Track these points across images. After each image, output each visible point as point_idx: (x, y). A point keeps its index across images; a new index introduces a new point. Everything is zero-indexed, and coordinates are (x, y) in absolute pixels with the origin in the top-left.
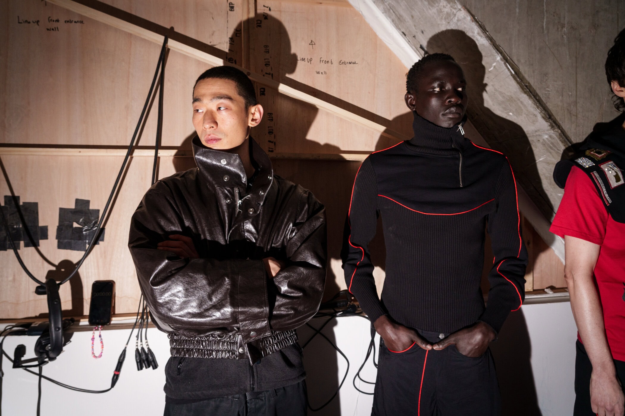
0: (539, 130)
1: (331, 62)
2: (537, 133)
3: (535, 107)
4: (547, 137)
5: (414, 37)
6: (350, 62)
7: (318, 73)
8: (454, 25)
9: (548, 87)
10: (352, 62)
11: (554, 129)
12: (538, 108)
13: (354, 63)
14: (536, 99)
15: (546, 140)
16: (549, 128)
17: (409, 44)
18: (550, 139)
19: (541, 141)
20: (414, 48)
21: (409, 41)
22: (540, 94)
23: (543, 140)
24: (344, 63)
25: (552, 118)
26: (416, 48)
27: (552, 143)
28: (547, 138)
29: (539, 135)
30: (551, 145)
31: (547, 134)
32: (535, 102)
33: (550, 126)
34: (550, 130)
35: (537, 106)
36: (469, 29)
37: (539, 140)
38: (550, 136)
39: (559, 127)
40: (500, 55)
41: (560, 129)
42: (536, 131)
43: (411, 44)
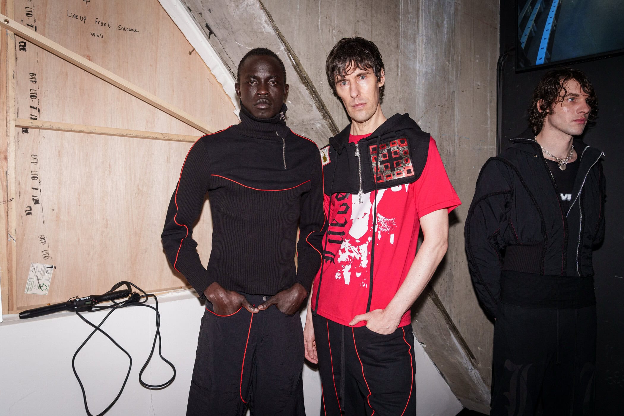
0: (313, 119)
1: (109, 25)
2: (311, 122)
3: (311, 97)
4: (319, 125)
5: (200, 14)
6: (130, 29)
7: (93, 35)
8: (242, 9)
9: (321, 81)
10: (132, 29)
11: (326, 119)
12: (314, 99)
13: (135, 30)
14: (313, 90)
15: (318, 128)
16: (322, 117)
17: (194, 20)
18: (322, 128)
19: (314, 129)
20: (199, 25)
21: (194, 18)
22: (315, 86)
23: (316, 128)
24: (123, 29)
25: (325, 108)
26: (201, 26)
27: (323, 132)
28: (319, 127)
29: (313, 124)
30: (323, 134)
31: (319, 123)
32: (312, 93)
33: (322, 116)
34: (322, 120)
35: (313, 96)
36: (257, 16)
37: (313, 129)
38: (322, 126)
39: (330, 117)
40: (284, 45)
41: (330, 119)
42: (310, 120)
43: (196, 21)
